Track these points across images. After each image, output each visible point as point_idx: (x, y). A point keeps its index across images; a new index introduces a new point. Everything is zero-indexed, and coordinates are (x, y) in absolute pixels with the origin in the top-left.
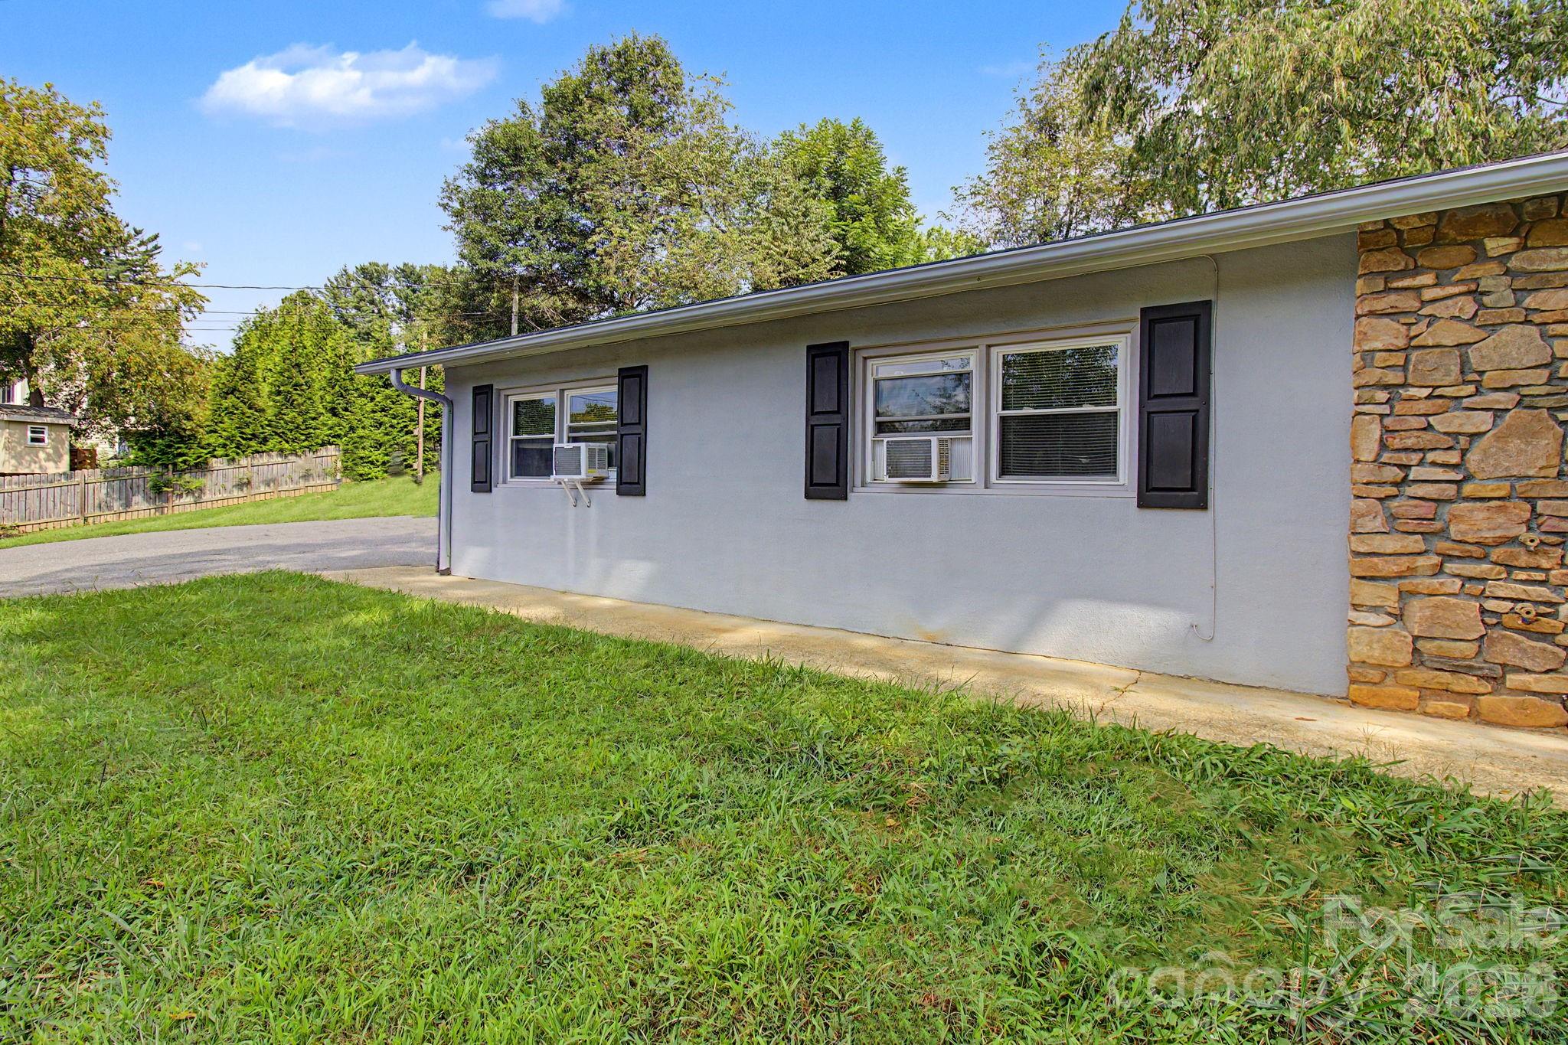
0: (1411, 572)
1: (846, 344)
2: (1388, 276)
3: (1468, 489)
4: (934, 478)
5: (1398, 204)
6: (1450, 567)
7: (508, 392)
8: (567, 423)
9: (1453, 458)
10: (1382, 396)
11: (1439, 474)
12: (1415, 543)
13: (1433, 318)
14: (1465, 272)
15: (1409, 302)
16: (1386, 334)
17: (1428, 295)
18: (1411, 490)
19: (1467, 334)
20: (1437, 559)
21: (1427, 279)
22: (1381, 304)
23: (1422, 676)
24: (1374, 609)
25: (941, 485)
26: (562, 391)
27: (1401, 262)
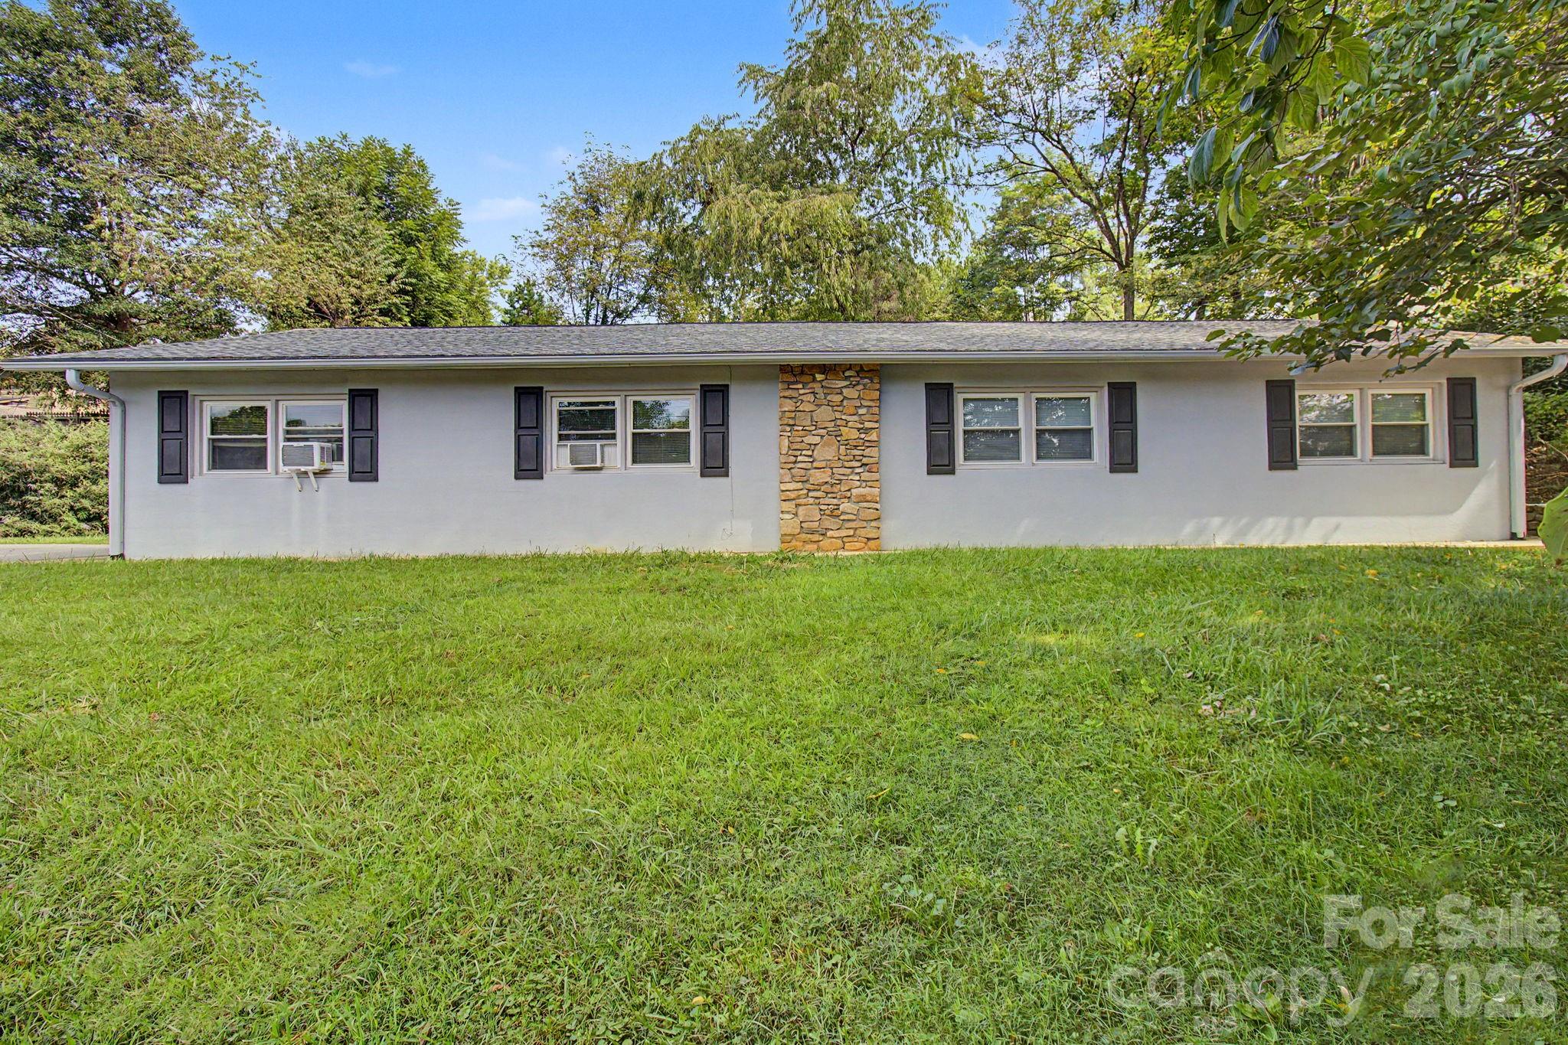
0: (798, 497)
1: (542, 388)
2: (789, 383)
3: (815, 464)
4: (598, 465)
5: (794, 360)
6: (811, 494)
7: (202, 398)
8: (282, 426)
9: (810, 453)
10: (788, 429)
11: (807, 459)
12: (799, 485)
13: (802, 401)
14: (811, 385)
15: (794, 394)
16: (789, 405)
17: (801, 392)
18: (800, 465)
19: (812, 408)
20: (805, 491)
21: (800, 386)
22: (787, 394)
23: (804, 536)
24: (788, 512)
25: (600, 469)
26: (277, 401)
27: (792, 379)
